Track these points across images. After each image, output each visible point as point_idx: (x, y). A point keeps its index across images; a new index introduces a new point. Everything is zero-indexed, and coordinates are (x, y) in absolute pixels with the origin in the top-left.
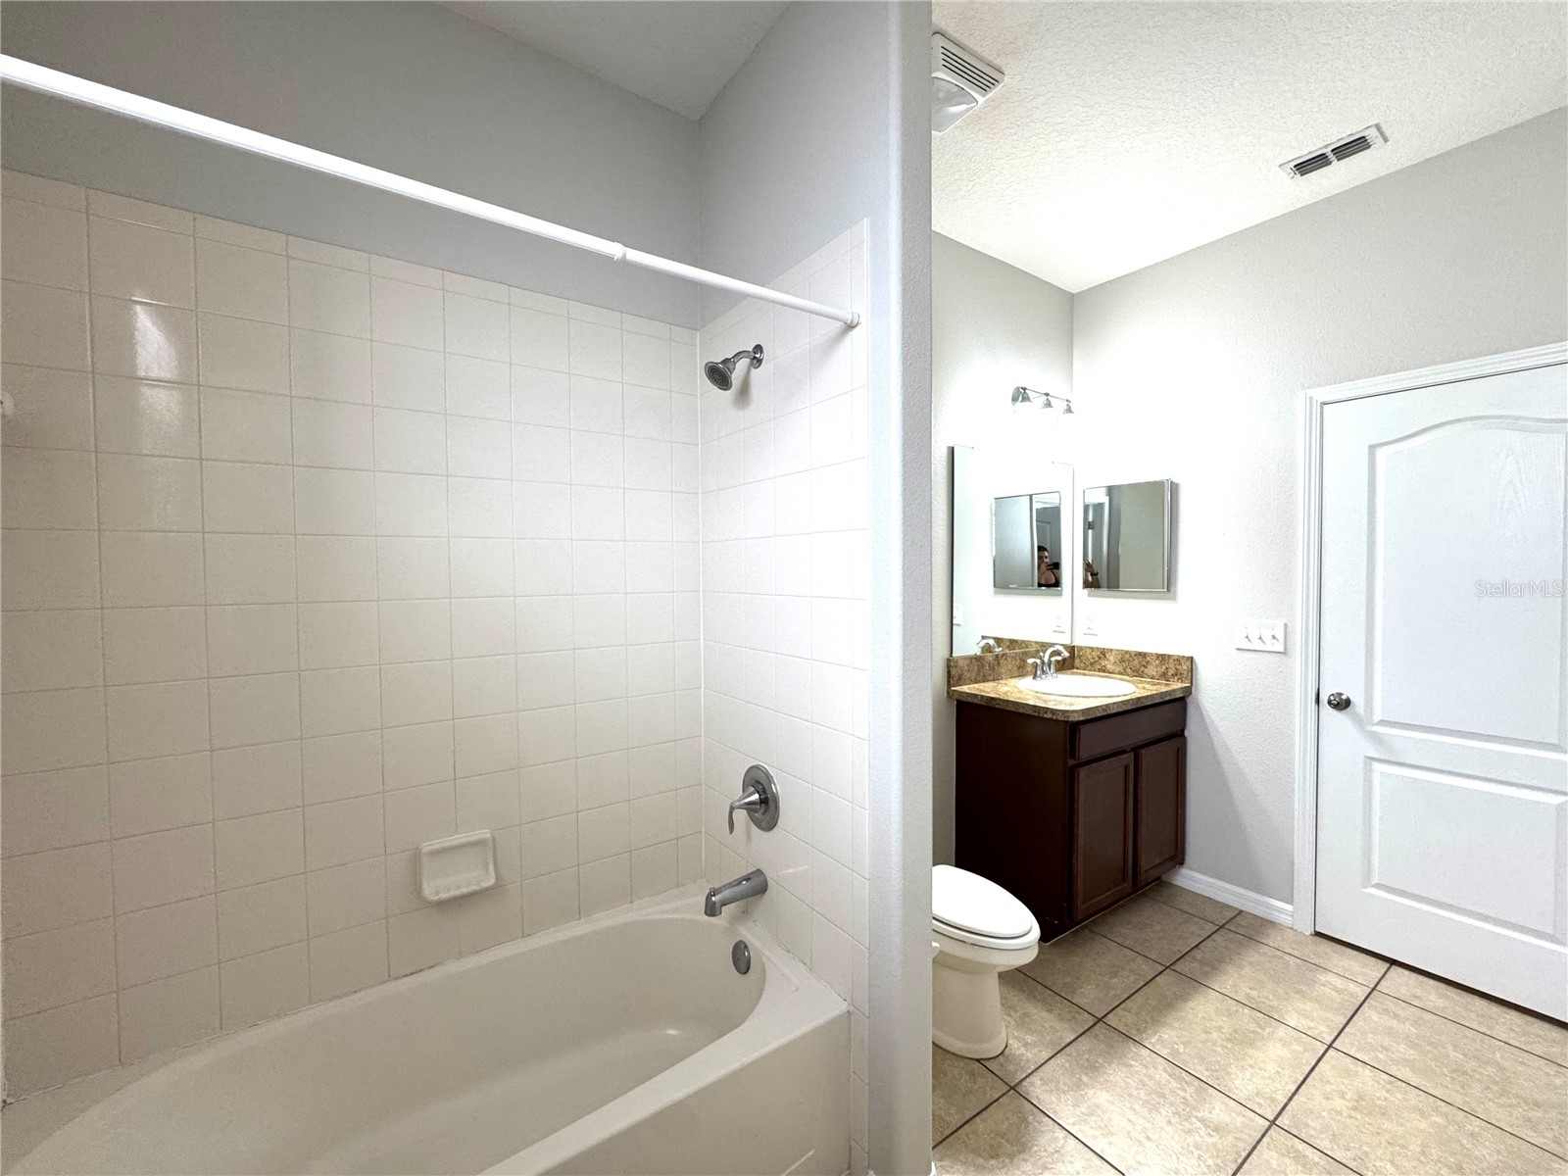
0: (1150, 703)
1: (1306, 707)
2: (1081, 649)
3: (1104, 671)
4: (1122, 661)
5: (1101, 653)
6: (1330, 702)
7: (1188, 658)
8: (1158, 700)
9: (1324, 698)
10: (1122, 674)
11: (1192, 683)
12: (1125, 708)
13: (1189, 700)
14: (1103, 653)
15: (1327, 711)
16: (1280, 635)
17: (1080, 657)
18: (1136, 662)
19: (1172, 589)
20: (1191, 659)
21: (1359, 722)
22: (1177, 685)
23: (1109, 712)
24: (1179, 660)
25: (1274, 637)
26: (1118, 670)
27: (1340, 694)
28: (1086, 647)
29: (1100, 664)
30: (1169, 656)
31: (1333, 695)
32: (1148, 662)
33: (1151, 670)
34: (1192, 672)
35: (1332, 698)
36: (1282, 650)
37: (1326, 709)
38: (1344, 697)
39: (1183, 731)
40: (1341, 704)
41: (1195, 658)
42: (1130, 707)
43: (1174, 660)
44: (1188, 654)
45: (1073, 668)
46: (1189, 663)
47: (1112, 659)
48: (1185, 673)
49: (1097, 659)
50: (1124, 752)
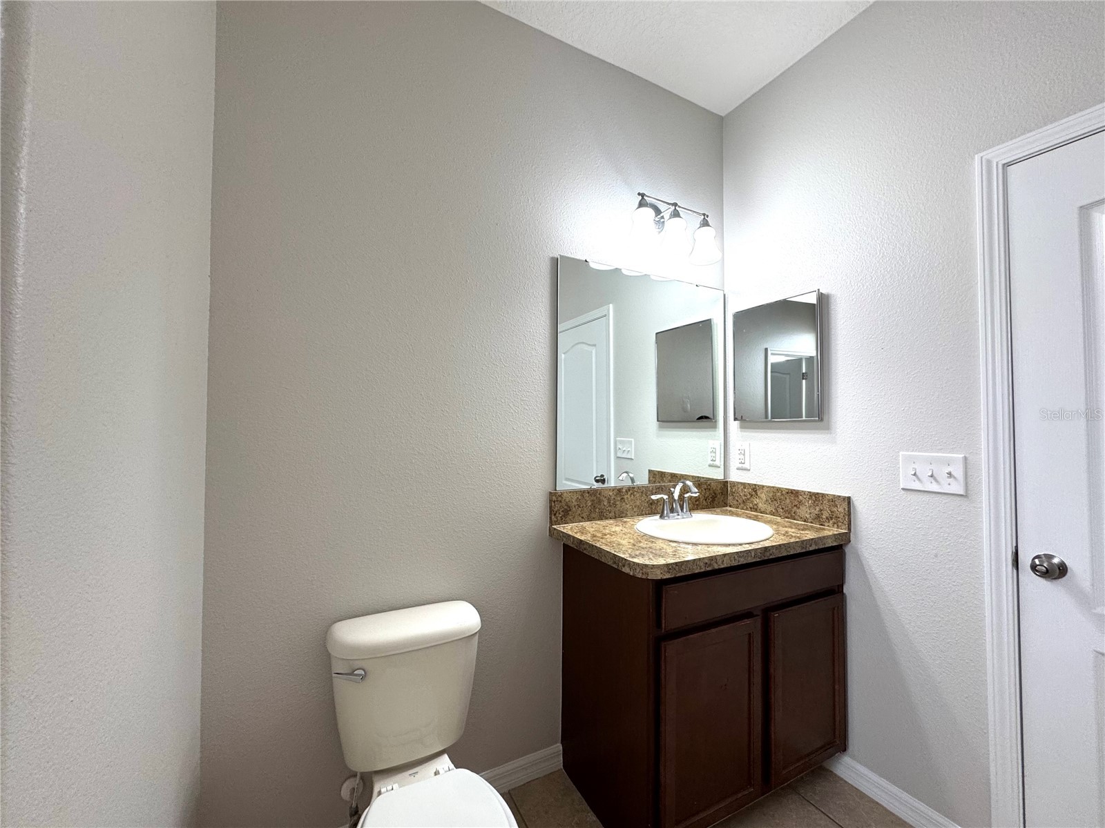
0: (785, 554)
1: (998, 569)
2: (734, 484)
3: (756, 510)
4: (774, 499)
5: (753, 489)
6: (1034, 568)
7: (844, 498)
8: (799, 550)
9: (1026, 559)
10: (773, 514)
11: (849, 529)
12: (743, 561)
13: (848, 550)
14: (755, 489)
15: (1031, 581)
16: (958, 472)
17: (733, 493)
18: (788, 501)
19: (825, 418)
20: (848, 500)
21: (1085, 601)
22: (830, 531)
23: (716, 567)
24: (834, 500)
25: (950, 474)
26: (769, 509)
27: (1050, 557)
28: (738, 483)
29: (752, 502)
30: (823, 495)
31: (1037, 557)
32: (800, 502)
33: (804, 511)
34: (849, 515)
35: (1037, 561)
36: (962, 492)
37: (1028, 577)
38: (1056, 561)
39: (841, 586)
40: (1054, 571)
41: (854, 499)
42: (750, 560)
43: (829, 501)
44: (844, 493)
45: (726, 505)
46: (845, 505)
47: (763, 496)
48: (842, 515)
49: (749, 496)
50: (748, 615)
